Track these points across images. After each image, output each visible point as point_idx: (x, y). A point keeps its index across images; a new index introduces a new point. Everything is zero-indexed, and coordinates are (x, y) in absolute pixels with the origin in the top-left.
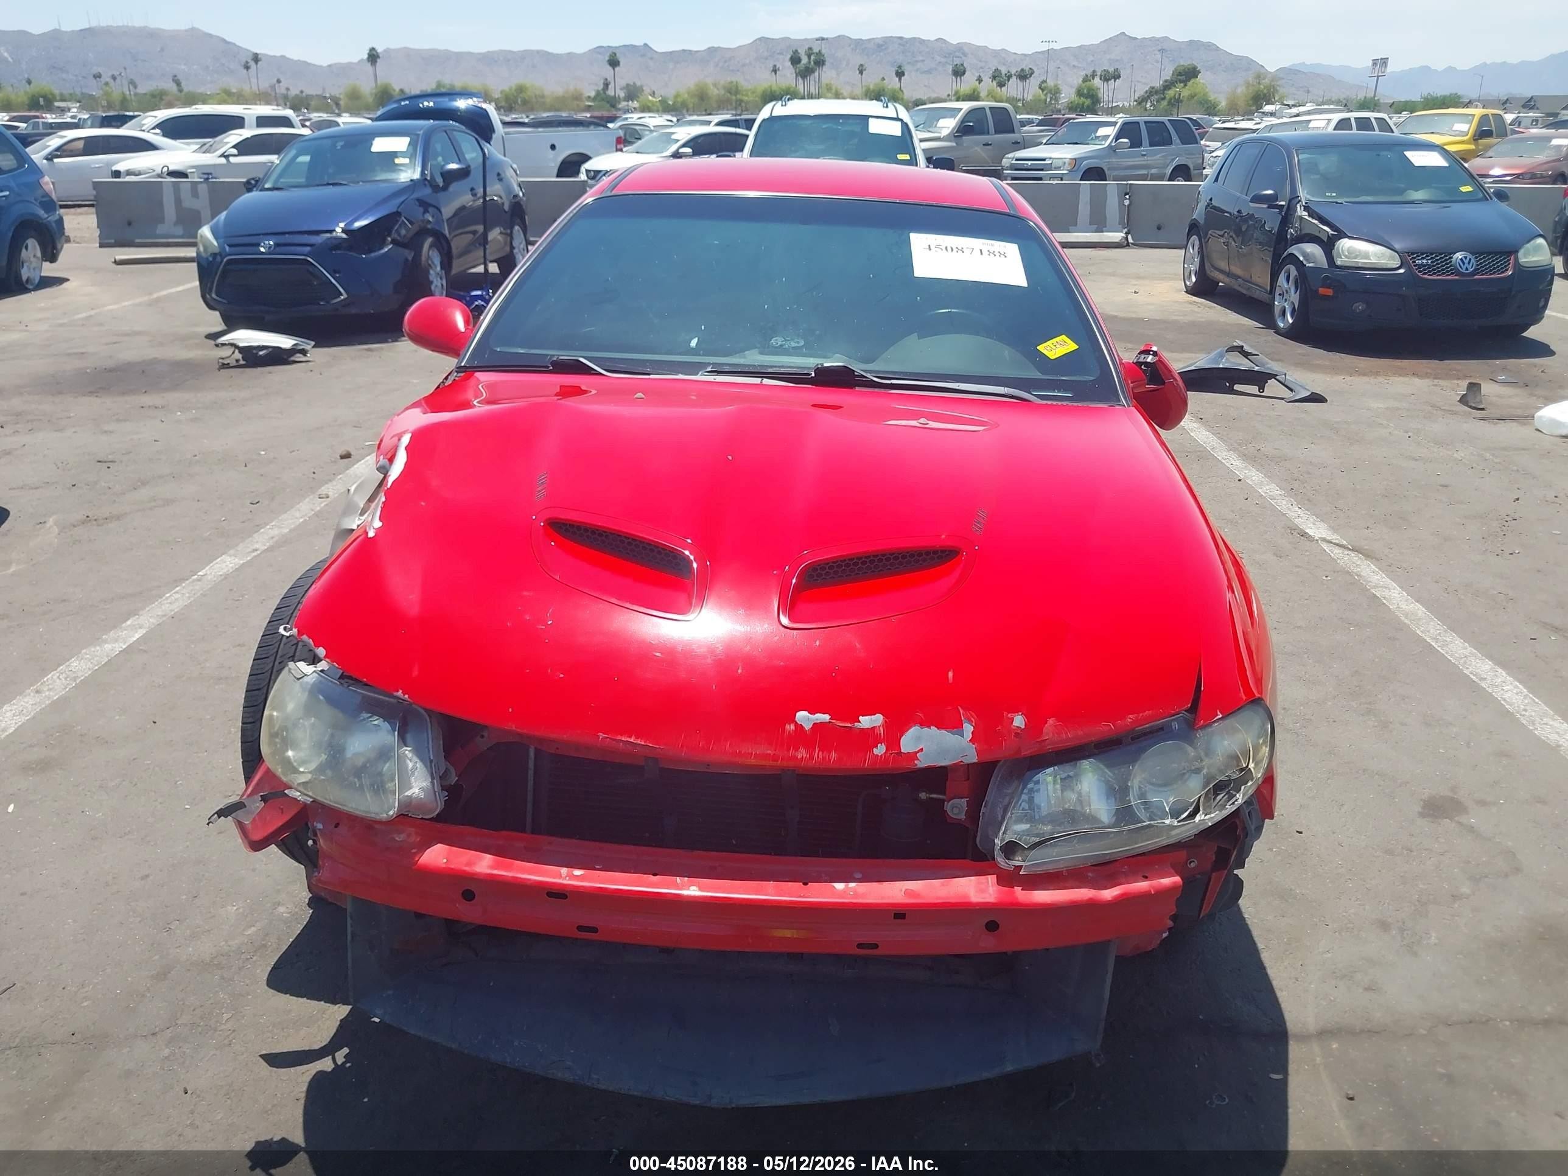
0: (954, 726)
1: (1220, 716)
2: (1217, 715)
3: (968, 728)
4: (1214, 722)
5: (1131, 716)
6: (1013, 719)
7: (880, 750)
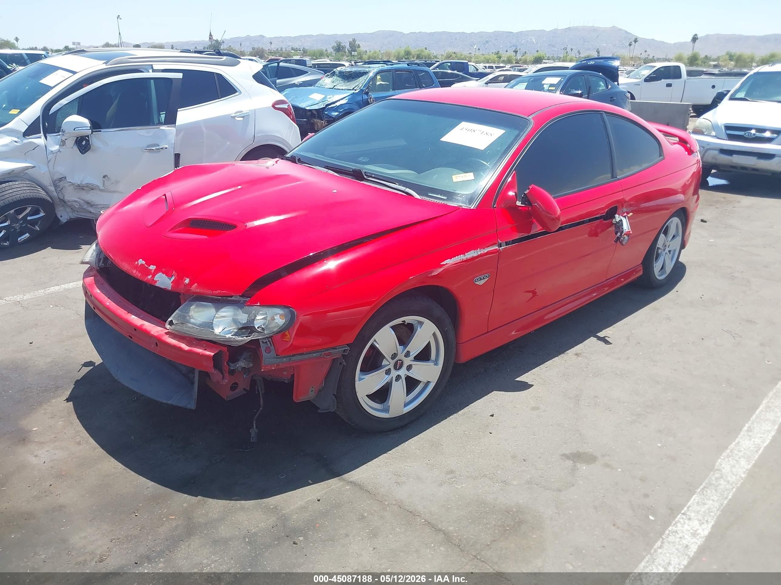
0: (169, 275)
1: (259, 304)
2: (257, 303)
3: (173, 278)
4: (255, 306)
5: (219, 291)
6: (186, 280)
7: (150, 277)
